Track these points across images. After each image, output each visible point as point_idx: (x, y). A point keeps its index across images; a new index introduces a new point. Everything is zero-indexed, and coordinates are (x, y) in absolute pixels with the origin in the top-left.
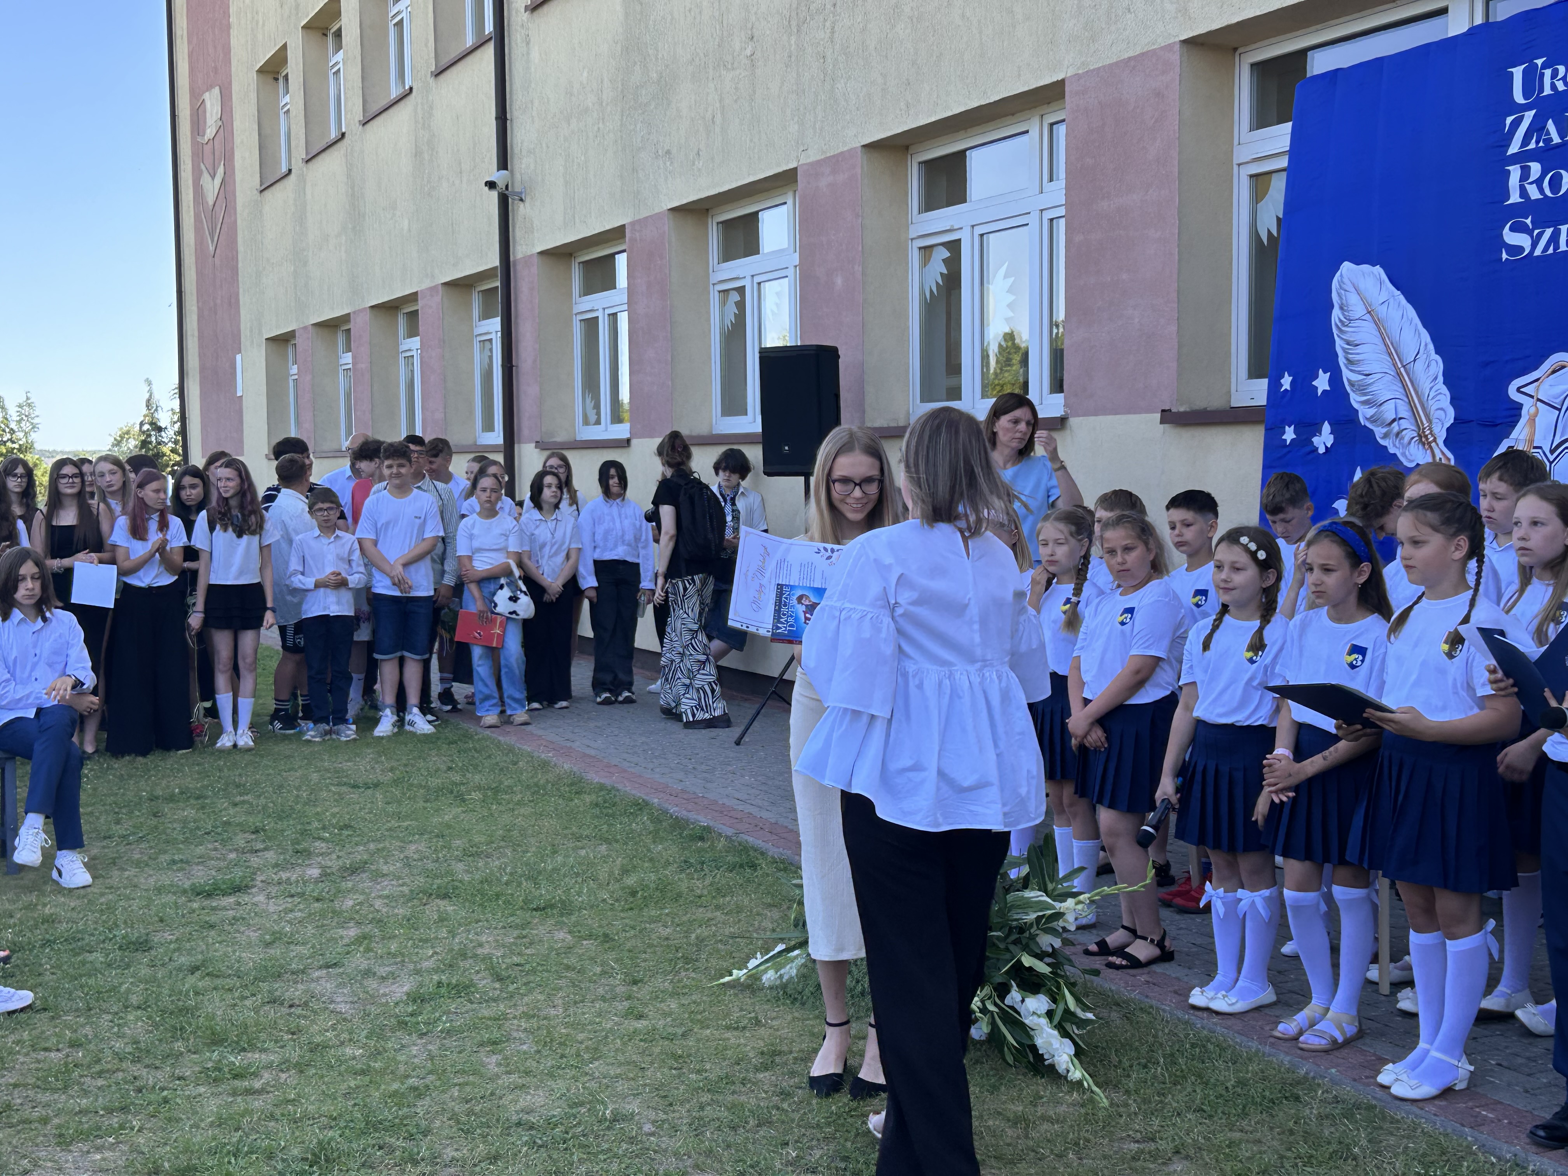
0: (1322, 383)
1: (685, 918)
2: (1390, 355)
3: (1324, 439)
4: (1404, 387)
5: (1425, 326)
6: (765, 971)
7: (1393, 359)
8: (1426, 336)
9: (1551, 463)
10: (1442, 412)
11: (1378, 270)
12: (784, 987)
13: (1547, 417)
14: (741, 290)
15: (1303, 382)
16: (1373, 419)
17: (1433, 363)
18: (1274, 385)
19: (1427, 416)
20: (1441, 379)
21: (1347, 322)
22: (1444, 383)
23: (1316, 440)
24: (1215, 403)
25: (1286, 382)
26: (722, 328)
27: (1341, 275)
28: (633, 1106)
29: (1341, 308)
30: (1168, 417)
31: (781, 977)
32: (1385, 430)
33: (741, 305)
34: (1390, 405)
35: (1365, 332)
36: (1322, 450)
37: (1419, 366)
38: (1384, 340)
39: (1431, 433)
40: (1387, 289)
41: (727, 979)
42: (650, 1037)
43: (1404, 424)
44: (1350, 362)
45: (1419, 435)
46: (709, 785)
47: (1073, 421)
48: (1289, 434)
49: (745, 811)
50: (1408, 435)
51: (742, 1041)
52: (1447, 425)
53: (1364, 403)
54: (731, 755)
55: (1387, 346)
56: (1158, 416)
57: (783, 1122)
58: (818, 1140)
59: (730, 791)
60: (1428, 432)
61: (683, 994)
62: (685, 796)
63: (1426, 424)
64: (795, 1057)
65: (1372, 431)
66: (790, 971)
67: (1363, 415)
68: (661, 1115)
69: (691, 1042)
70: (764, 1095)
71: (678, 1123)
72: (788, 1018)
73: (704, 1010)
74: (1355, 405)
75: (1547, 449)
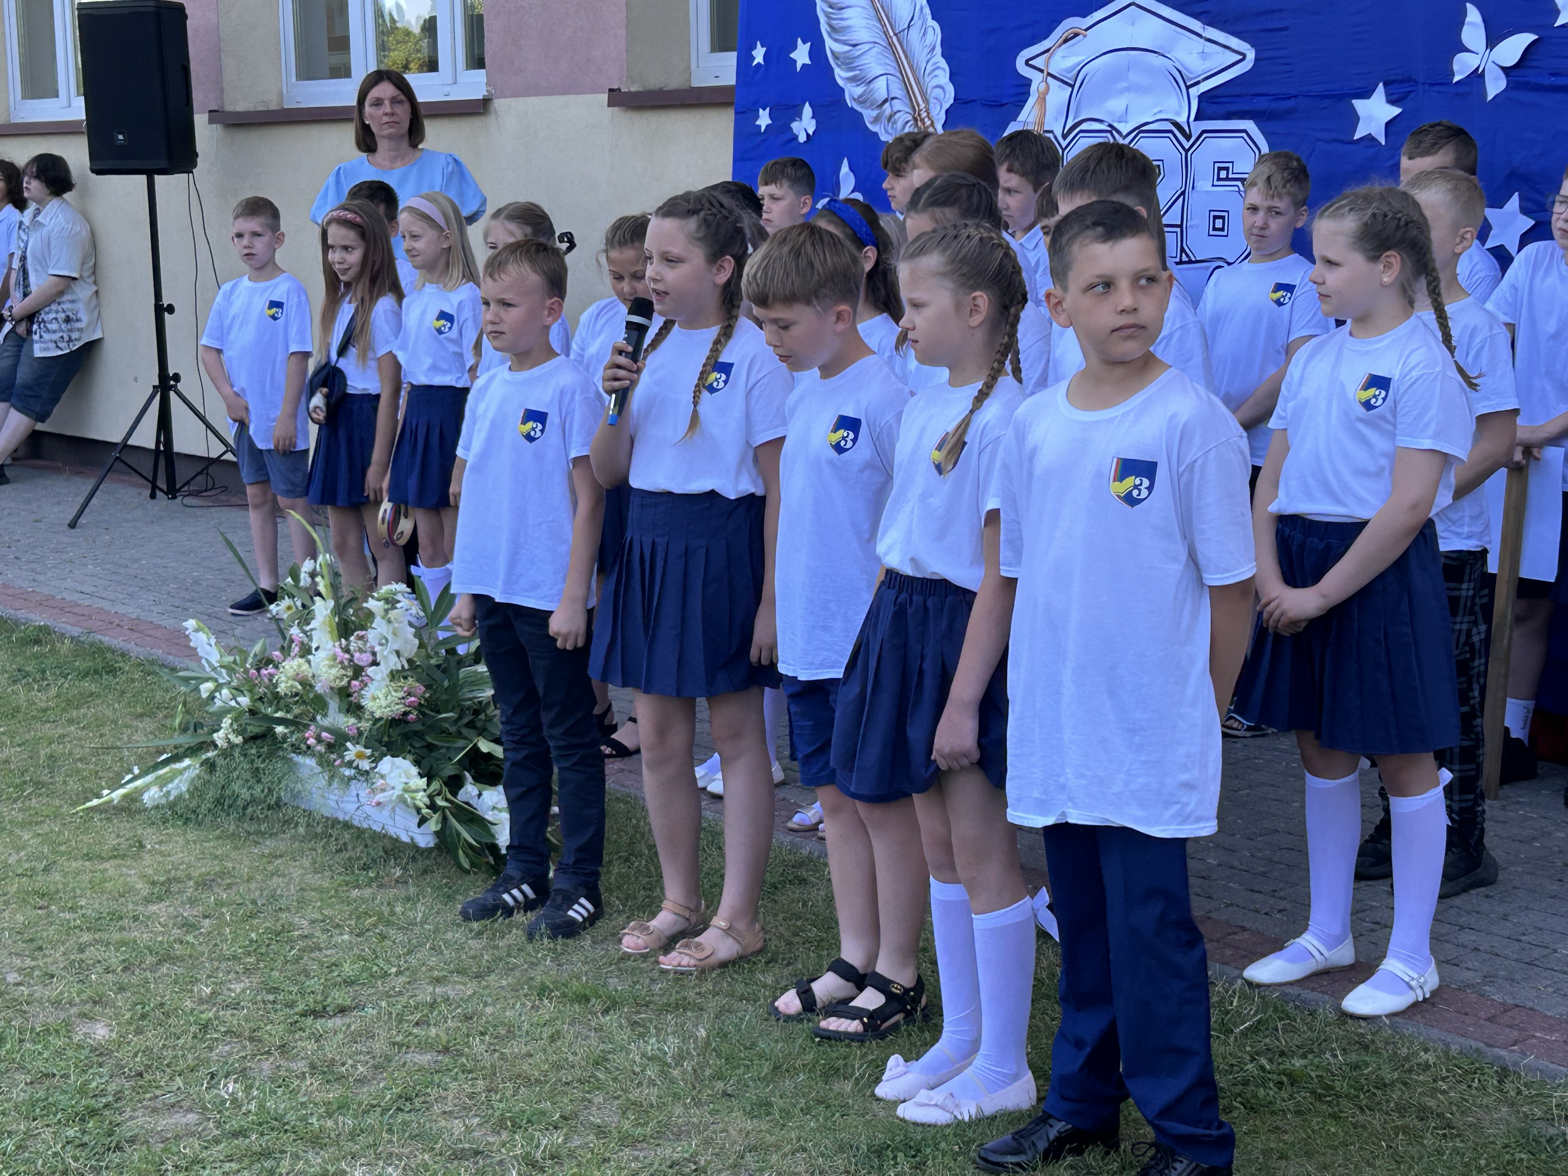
0: (801, 55)
1: (27, 737)
2: (880, 20)
3: (805, 125)
4: (897, 60)
6: (147, 787)
7: (883, 26)
9: (1063, 150)
10: (939, 91)
12: (172, 806)
13: (1058, 95)
15: (779, 55)
16: (861, 100)
17: (930, 30)
18: (745, 60)
19: (923, 94)
20: (938, 50)
22: (943, 55)
23: (795, 126)
24: (674, 83)
25: (759, 55)
30: (617, 98)
31: (168, 792)
34: (881, 83)
36: (802, 138)
37: (914, 35)
39: (928, 116)
41: (95, 802)
43: (897, 105)
44: (833, 29)
45: (915, 120)
46: (41, 577)
47: (499, 104)
48: (764, 120)
49: (95, 606)
50: (902, 118)
51: (124, 870)
52: (946, 106)
53: (851, 80)
54: (66, 540)
55: (876, 10)
56: (605, 97)
57: (190, 956)
58: (237, 973)
59: (68, 583)
60: (924, 115)
61: (37, 823)
62: (10, 592)
63: (922, 106)
64: (196, 883)
65: (861, 114)
66: (180, 786)
67: (850, 94)
68: (29, 962)
69: (56, 877)
70: (161, 929)
71: (53, 969)
72: (181, 840)
73: (69, 840)
74: (840, 82)
75: (1059, 134)
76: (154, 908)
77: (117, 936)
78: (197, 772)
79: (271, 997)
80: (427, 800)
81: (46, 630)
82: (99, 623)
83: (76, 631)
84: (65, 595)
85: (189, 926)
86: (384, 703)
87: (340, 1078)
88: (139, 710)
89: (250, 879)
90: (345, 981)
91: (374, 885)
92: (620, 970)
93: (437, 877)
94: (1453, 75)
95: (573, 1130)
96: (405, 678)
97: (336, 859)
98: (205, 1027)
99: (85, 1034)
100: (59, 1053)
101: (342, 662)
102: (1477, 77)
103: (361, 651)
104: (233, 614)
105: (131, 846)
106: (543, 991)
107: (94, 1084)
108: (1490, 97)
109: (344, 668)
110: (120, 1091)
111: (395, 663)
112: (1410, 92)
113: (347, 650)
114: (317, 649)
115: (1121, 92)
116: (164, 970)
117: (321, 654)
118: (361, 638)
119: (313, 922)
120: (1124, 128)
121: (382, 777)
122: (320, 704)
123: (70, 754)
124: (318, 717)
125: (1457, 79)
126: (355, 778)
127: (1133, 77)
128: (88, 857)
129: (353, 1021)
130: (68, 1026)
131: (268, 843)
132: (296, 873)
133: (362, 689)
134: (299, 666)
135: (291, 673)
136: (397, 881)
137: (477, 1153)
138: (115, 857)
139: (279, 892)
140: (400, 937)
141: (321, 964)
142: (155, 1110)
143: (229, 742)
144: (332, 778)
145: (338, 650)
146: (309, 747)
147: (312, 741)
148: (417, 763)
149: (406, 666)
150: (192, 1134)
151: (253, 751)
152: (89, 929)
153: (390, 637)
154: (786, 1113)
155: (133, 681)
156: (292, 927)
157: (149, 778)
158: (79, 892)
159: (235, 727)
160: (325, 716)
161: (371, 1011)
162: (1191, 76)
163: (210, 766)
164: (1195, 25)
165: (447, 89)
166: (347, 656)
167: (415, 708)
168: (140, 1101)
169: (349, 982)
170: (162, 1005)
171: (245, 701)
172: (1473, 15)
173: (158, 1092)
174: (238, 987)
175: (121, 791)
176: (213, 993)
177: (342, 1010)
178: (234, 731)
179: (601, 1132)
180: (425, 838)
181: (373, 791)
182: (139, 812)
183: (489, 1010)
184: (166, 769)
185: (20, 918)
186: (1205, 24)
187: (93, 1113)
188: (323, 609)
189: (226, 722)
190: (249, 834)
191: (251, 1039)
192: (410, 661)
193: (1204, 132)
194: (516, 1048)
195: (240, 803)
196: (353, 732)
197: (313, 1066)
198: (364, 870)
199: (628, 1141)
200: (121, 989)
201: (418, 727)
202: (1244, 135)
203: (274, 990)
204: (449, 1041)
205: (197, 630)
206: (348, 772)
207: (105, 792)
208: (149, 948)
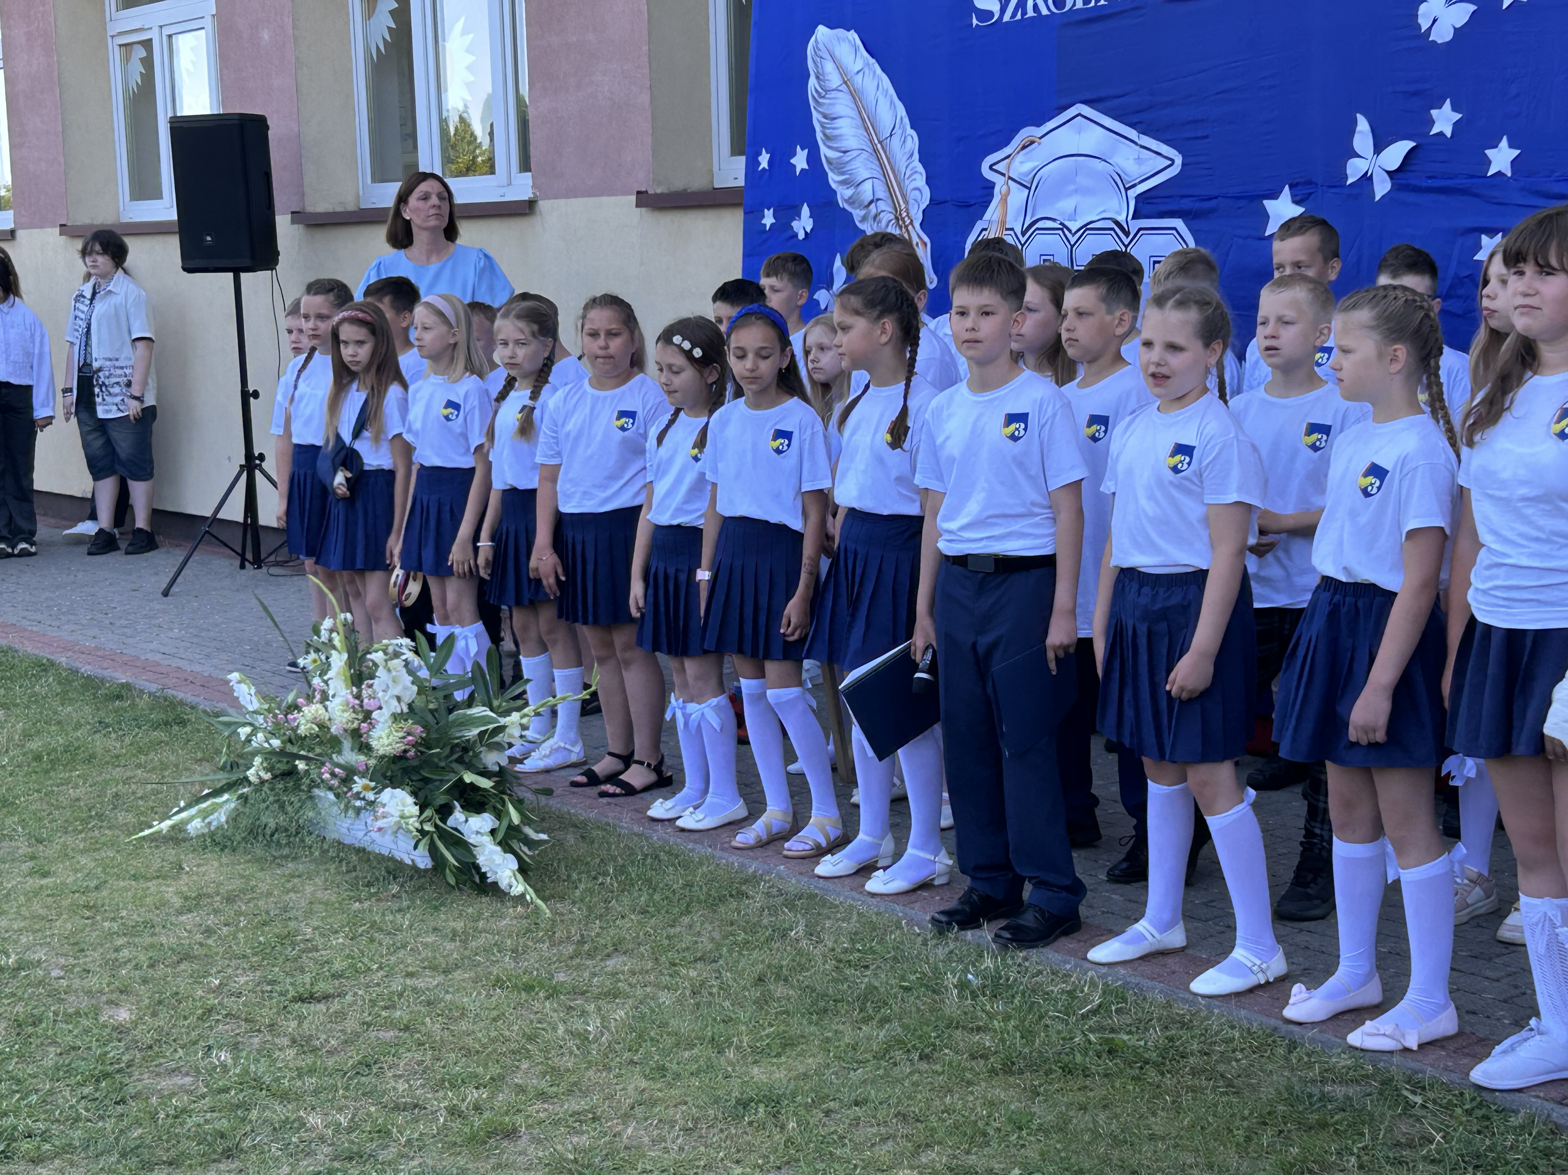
0: (800, 161)
1: (99, 779)
2: (866, 129)
3: (803, 224)
4: (882, 166)
5: (900, 99)
6: (191, 819)
7: (869, 134)
8: (901, 110)
9: (1023, 245)
10: (917, 192)
11: (853, 35)
12: (212, 834)
13: (1018, 196)
14: (147, 44)
15: (781, 160)
16: (850, 201)
17: (909, 139)
18: (752, 163)
19: (904, 196)
20: (916, 156)
21: (823, 93)
22: (920, 161)
23: (795, 224)
24: (697, 184)
25: (764, 160)
26: (126, 90)
27: (816, 40)
28: (40, 954)
29: (817, 78)
30: (644, 199)
31: (210, 823)
32: (863, 212)
33: (148, 62)
34: (867, 186)
35: (842, 105)
36: (801, 236)
37: (896, 142)
38: (860, 113)
39: (908, 215)
40: (862, 56)
41: (147, 832)
42: (58, 892)
43: (882, 205)
44: (827, 137)
45: (897, 219)
46: (130, 641)
47: (543, 205)
48: (769, 219)
49: (174, 665)
50: (886, 217)
51: (163, 888)
52: (923, 206)
53: (843, 183)
54: (157, 607)
55: (863, 120)
56: (633, 198)
57: (206, 955)
58: (244, 969)
59: (154, 645)
60: (904, 214)
61: (95, 850)
62: (100, 653)
63: (903, 206)
64: (223, 898)
65: (851, 214)
66: (221, 817)
67: (842, 197)
68: (72, 961)
69: (105, 893)
70: (186, 934)
71: (90, 966)
72: (216, 864)
73: (120, 864)
74: (833, 186)
75: (1018, 231)
76: (183, 918)
77: (148, 940)
78: (233, 805)
79: (269, 988)
80: (417, 825)
81: (127, 686)
82: (175, 680)
83: (153, 687)
84: (148, 656)
85: (209, 932)
86: (386, 742)
87: (314, 1050)
88: (200, 755)
89: (269, 894)
90: (333, 976)
91: (373, 899)
92: (567, 966)
93: (430, 894)
94: (1346, 178)
95: (499, 1089)
96: (406, 720)
97: (347, 877)
98: (210, 1011)
99: (110, 1017)
100: (87, 1031)
101: (353, 707)
102: (1367, 179)
103: (370, 697)
104: (291, 672)
105: (172, 868)
106: (498, 983)
107: (111, 1054)
108: (1377, 198)
109: (354, 712)
110: (133, 1060)
111: (395, 707)
112: (1311, 194)
113: (358, 697)
114: (333, 696)
115: (1070, 195)
116: (183, 967)
117: (337, 701)
118: (371, 686)
119: (315, 929)
120: (1074, 226)
121: (384, 806)
122: (335, 743)
123: (134, 793)
124: (334, 756)
125: (1349, 182)
126: (365, 808)
127: (1082, 180)
128: (135, 877)
129: (335, 1005)
130: (96, 1011)
131: (290, 865)
132: (309, 889)
133: (370, 730)
134: (317, 711)
135: (309, 716)
136: (393, 896)
137: (416, 1106)
138: (158, 877)
139: (291, 904)
140: (387, 941)
141: (316, 961)
142: (158, 1075)
143: (260, 778)
144: (347, 808)
145: (350, 697)
146: (323, 781)
147: (327, 776)
148: (414, 794)
149: (406, 710)
150: (187, 1092)
151: (280, 786)
152: (125, 935)
153: (390, 684)
154: (677, 1076)
155: (198, 731)
156: (297, 932)
157: (193, 811)
158: (121, 905)
159: (265, 765)
160: (339, 752)
161: (349, 998)
162: (1128, 179)
163: (244, 798)
164: (1132, 133)
165: (502, 191)
166: (357, 702)
167: (413, 746)
168: (147, 1068)
169: (335, 976)
170: (177, 994)
171: (276, 743)
172: (1363, 125)
173: (162, 1060)
174: (242, 980)
175: (168, 823)
176: (220, 984)
177: (326, 997)
178: (264, 768)
179: (521, 1089)
180: (424, 861)
181: (376, 819)
182: (184, 840)
183: (448, 997)
184: (208, 803)
185: (69, 926)
186: (1140, 132)
187: (106, 1075)
188: (339, 660)
189: (258, 760)
190: (275, 858)
191: (246, 1020)
192: (410, 706)
193: (1140, 229)
194: (464, 1026)
195: (268, 831)
196: (362, 768)
197: (294, 1041)
198: (367, 886)
199: (542, 1096)
200: (145, 981)
201: (415, 763)
202: (1174, 232)
203: (272, 983)
204: (409, 1021)
205: (239, 682)
206: (358, 803)
207: (155, 823)
208: (172, 949)
